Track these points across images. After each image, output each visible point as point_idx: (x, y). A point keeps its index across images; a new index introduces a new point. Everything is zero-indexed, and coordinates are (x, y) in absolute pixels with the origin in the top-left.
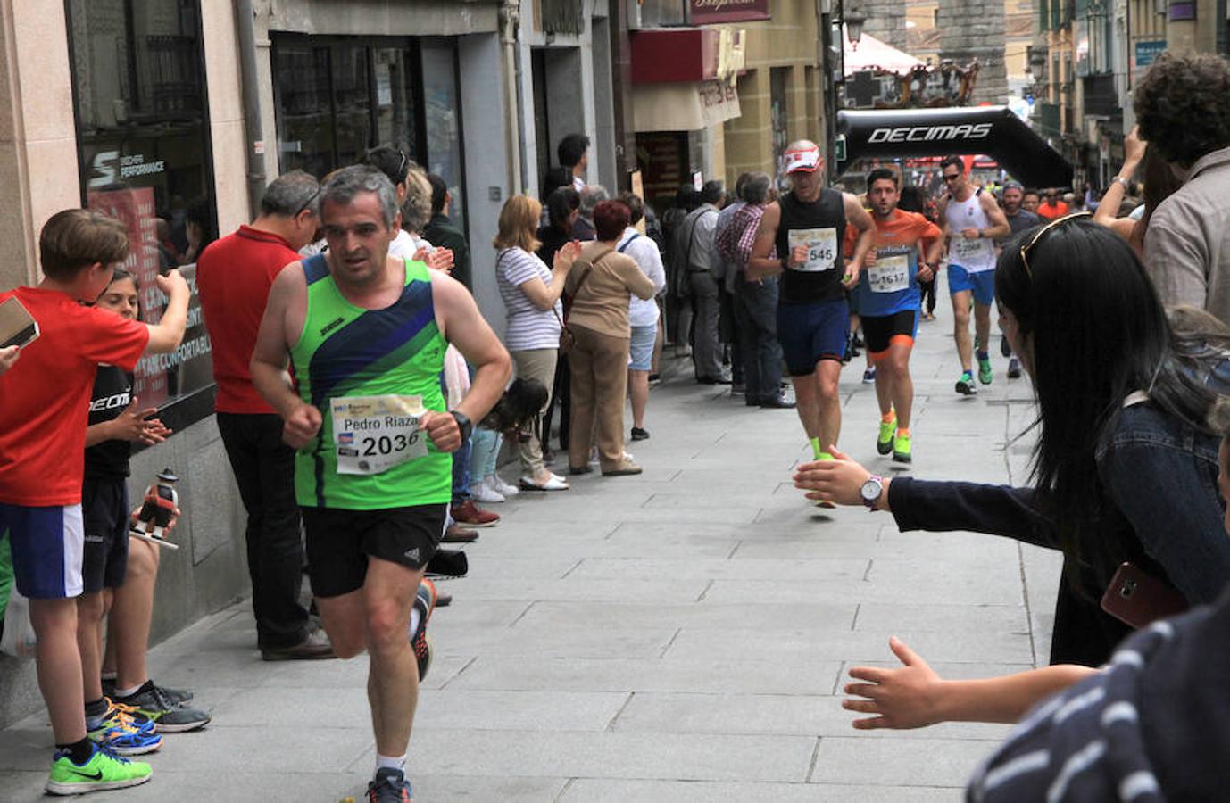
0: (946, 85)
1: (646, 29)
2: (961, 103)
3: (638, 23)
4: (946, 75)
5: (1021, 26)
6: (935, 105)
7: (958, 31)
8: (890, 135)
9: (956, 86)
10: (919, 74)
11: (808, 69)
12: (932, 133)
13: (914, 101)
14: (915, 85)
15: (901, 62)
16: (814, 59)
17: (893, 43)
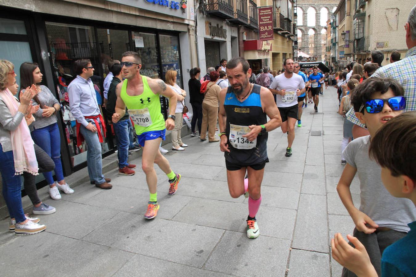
0: (313, 59)
1: (247, 40)
2: (316, 61)
3: (245, 39)
5: (324, 53)
6: (312, 61)
7: (315, 53)
8: (305, 65)
9: (315, 59)
10: (310, 58)
11: (290, 54)
12: (311, 65)
13: (309, 61)
14: (309, 59)
15: (308, 56)
16: (291, 53)
17: (307, 54)
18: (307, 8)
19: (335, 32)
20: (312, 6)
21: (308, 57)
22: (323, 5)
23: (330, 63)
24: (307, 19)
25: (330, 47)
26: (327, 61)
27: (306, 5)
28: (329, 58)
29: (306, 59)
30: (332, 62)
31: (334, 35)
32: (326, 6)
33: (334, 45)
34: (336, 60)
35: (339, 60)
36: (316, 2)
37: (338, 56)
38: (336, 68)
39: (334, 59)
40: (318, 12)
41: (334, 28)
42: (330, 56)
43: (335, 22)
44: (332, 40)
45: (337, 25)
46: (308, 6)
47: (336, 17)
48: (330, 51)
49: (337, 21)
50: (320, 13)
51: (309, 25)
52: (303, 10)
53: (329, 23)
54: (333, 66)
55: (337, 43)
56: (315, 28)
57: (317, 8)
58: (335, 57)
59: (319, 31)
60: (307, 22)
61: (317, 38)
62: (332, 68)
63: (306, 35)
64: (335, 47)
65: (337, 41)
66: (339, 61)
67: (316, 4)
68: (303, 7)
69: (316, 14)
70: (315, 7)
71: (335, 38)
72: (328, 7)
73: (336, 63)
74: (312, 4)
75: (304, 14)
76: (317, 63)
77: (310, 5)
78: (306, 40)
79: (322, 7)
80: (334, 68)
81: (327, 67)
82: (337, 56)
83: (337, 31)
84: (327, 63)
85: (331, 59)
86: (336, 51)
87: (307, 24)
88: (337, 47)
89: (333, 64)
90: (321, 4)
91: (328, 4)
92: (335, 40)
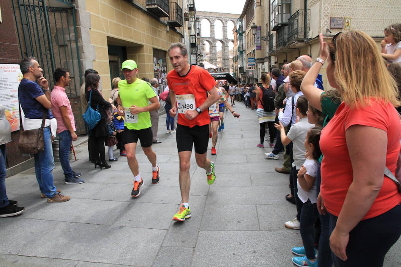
4: (221, 69)
10: (217, 69)
14: (216, 70)
18: (214, 20)
19: (241, 40)
20: (219, 18)
21: (215, 68)
22: (230, 18)
23: (237, 74)
24: (214, 31)
25: (237, 56)
26: (235, 72)
27: (213, 18)
28: (236, 69)
29: (213, 70)
30: (240, 73)
31: (241, 42)
32: (232, 20)
33: (241, 53)
34: (244, 71)
35: (247, 70)
36: (222, 16)
37: (246, 66)
38: (244, 79)
39: (241, 69)
40: (225, 25)
41: (241, 35)
42: (237, 67)
43: (241, 27)
44: (239, 48)
45: (244, 30)
46: (215, 18)
47: (242, 22)
48: (237, 61)
49: (243, 26)
50: (226, 26)
51: (216, 37)
52: (210, 22)
53: (235, 30)
54: (241, 77)
55: (244, 51)
56: (222, 40)
57: (224, 21)
58: (243, 68)
60: (214, 34)
61: (225, 51)
62: (240, 79)
64: (243, 56)
65: (244, 49)
66: (248, 72)
67: (222, 17)
68: (210, 19)
69: (223, 27)
70: (222, 20)
71: (242, 45)
72: (234, 20)
73: (245, 73)
74: (219, 16)
75: (211, 26)
76: (223, 75)
77: (217, 17)
79: (229, 21)
80: (242, 80)
81: (235, 78)
82: (244, 66)
83: (244, 38)
84: (234, 74)
85: (239, 69)
86: (244, 60)
87: (214, 36)
88: (244, 55)
89: (240, 75)
90: (228, 18)
91: (234, 18)
92: (243, 48)
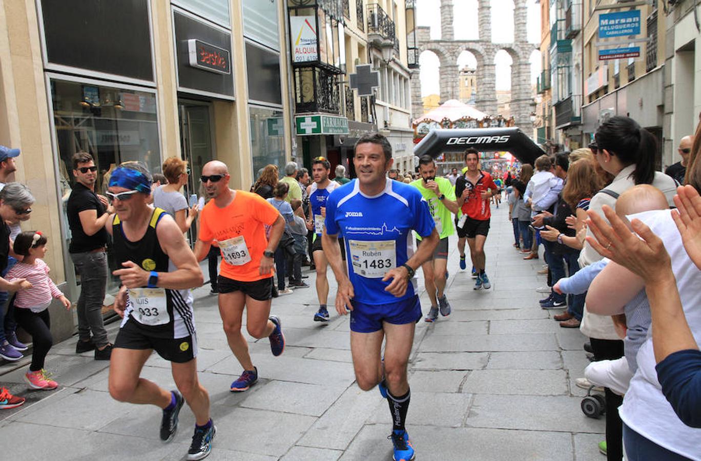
59: (525, 58)
63: (488, 65)
78: (487, 79)
